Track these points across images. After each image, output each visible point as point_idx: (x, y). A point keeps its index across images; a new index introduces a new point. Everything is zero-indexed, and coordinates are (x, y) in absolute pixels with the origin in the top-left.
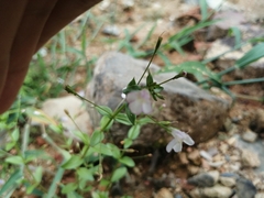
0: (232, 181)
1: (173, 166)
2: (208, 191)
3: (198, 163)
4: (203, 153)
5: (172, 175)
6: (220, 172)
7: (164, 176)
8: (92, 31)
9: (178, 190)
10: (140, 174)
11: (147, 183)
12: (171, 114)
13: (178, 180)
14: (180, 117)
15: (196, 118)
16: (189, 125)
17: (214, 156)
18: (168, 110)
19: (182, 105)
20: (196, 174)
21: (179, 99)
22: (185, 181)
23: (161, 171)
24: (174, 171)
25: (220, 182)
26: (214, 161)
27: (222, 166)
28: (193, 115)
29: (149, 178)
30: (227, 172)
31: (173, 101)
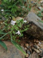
0: (41, 51)
1: (32, 41)
2: (35, 49)
3: (37, 43)
4: (40, 42)
5: (31, 42)
6: (40, 48)
7: (30, 42)
8: (36, 6)
9: (30, 46)
10: (26, 38)
11: (26, 41)
12: (36, 31)
13: (31, 44)
14: (38, 32)
15: (41, 35)
16: (39, 35)
17: (41, 44)
18: (36, 30)
19: (39, 30)
20: (35, 45)
21: (39, 29)
22: (32, 45)
23: (30, 40)
24: (32, 42)
25: (38, 49)
26: (40, 45)
27: (41, 47)
28: (41, 34)
29: (27, 40)
30: (42, 49)
31: (38, 28)
